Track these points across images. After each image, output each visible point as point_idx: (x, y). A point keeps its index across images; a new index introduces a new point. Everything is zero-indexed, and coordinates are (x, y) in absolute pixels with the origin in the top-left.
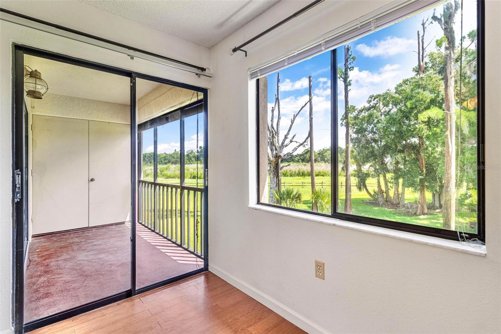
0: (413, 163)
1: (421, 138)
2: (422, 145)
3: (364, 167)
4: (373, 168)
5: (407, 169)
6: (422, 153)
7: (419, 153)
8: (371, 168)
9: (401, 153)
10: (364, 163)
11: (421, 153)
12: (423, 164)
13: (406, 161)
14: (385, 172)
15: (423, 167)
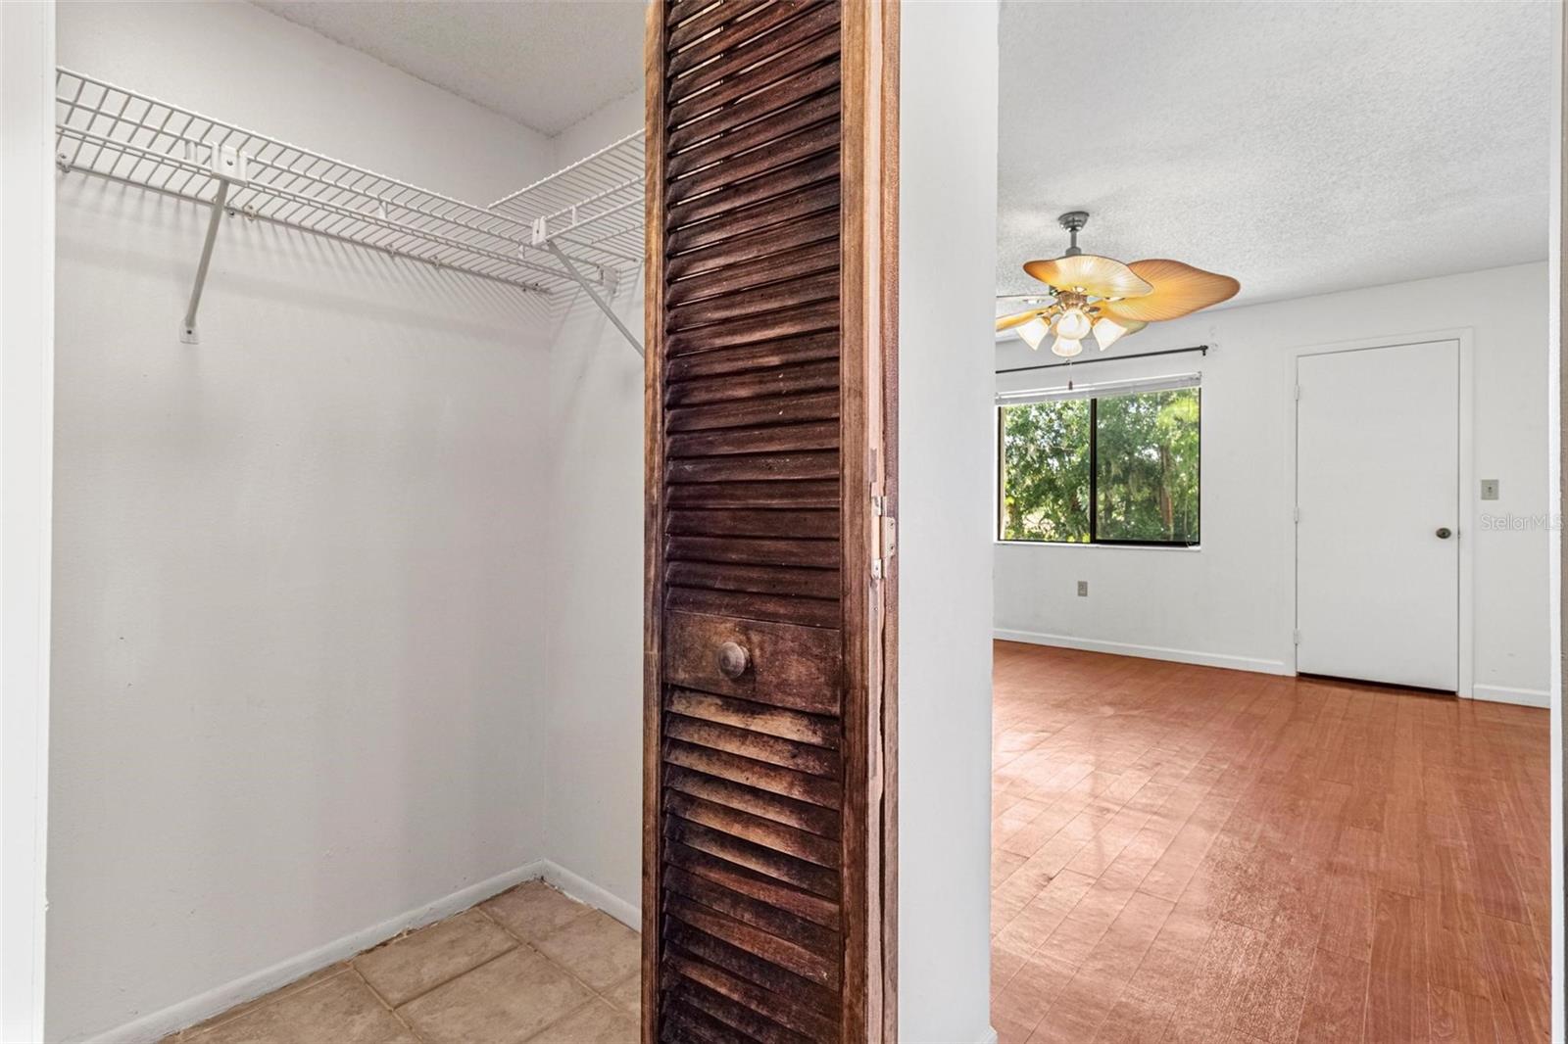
0: (1146, 508)
1: (1163, 449)
2: (1168, 465)
3: (1029, 517)
4: (1051, 522)
5: (1133, 523)
6: (1167, 485)
7: (1160, 484)
8: (1046, 520)
9: (1118, 484)
10: (1032, 507)
11: (1165, 486)
12: (1168, 512)
13: (1129, 503)
14: (1082, 531)
15: (1168, 518)
